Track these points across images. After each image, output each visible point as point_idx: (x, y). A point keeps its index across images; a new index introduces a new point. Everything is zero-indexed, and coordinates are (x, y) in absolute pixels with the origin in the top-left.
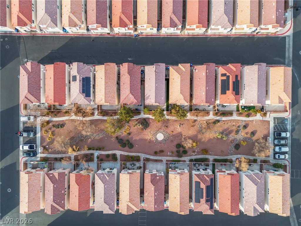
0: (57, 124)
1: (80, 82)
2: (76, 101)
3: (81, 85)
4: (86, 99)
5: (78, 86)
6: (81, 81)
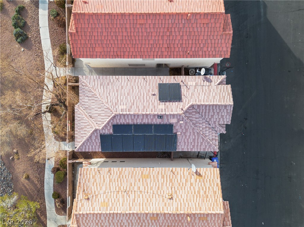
0: (29, 22)
1: (154, 115)
2: (86, 99)
3: (146, 121)
4: (93, 138)
5: (141, 108)
6: (158, 121)
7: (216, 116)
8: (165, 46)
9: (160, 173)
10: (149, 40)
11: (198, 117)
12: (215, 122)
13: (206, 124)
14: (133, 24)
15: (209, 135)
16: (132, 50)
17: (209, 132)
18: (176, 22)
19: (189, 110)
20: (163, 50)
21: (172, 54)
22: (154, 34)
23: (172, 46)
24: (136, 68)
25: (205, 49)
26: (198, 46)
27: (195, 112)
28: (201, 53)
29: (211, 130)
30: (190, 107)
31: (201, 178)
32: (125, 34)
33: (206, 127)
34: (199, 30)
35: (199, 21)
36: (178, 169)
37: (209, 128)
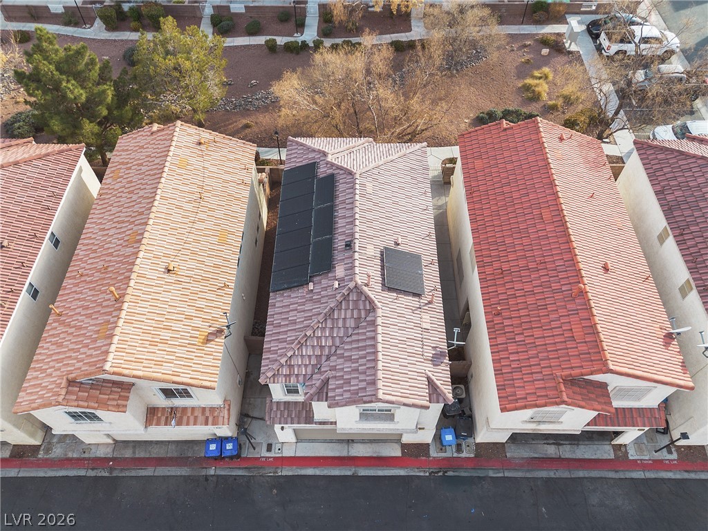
7: (348, 366)
8: (505, 266)
9: (226, 263)
10: (511, 236)
11: (348, 325)
12: (333, 368)
13: (330, 347)
14: (539, 203)
15: (302, 356)
16: (486, 213)
17: (310, 356)
18: (561, 275)
19: (364, 301)
20: (496, 265)
21: (490, 283)
22: (525, 241)
23: (507, 279)
24: (454, 281)
25: (512, 348)
26: (517, 330)
27: (359, 318)
28: (500, 340)
29: (314, 361)
30: (371, 302)
31: (199, 342)
32: (515, 195)
33: (322, 347)
34: (554, 324)
35: (574, 319)
36: (229, 300)
37: (319, 357)
